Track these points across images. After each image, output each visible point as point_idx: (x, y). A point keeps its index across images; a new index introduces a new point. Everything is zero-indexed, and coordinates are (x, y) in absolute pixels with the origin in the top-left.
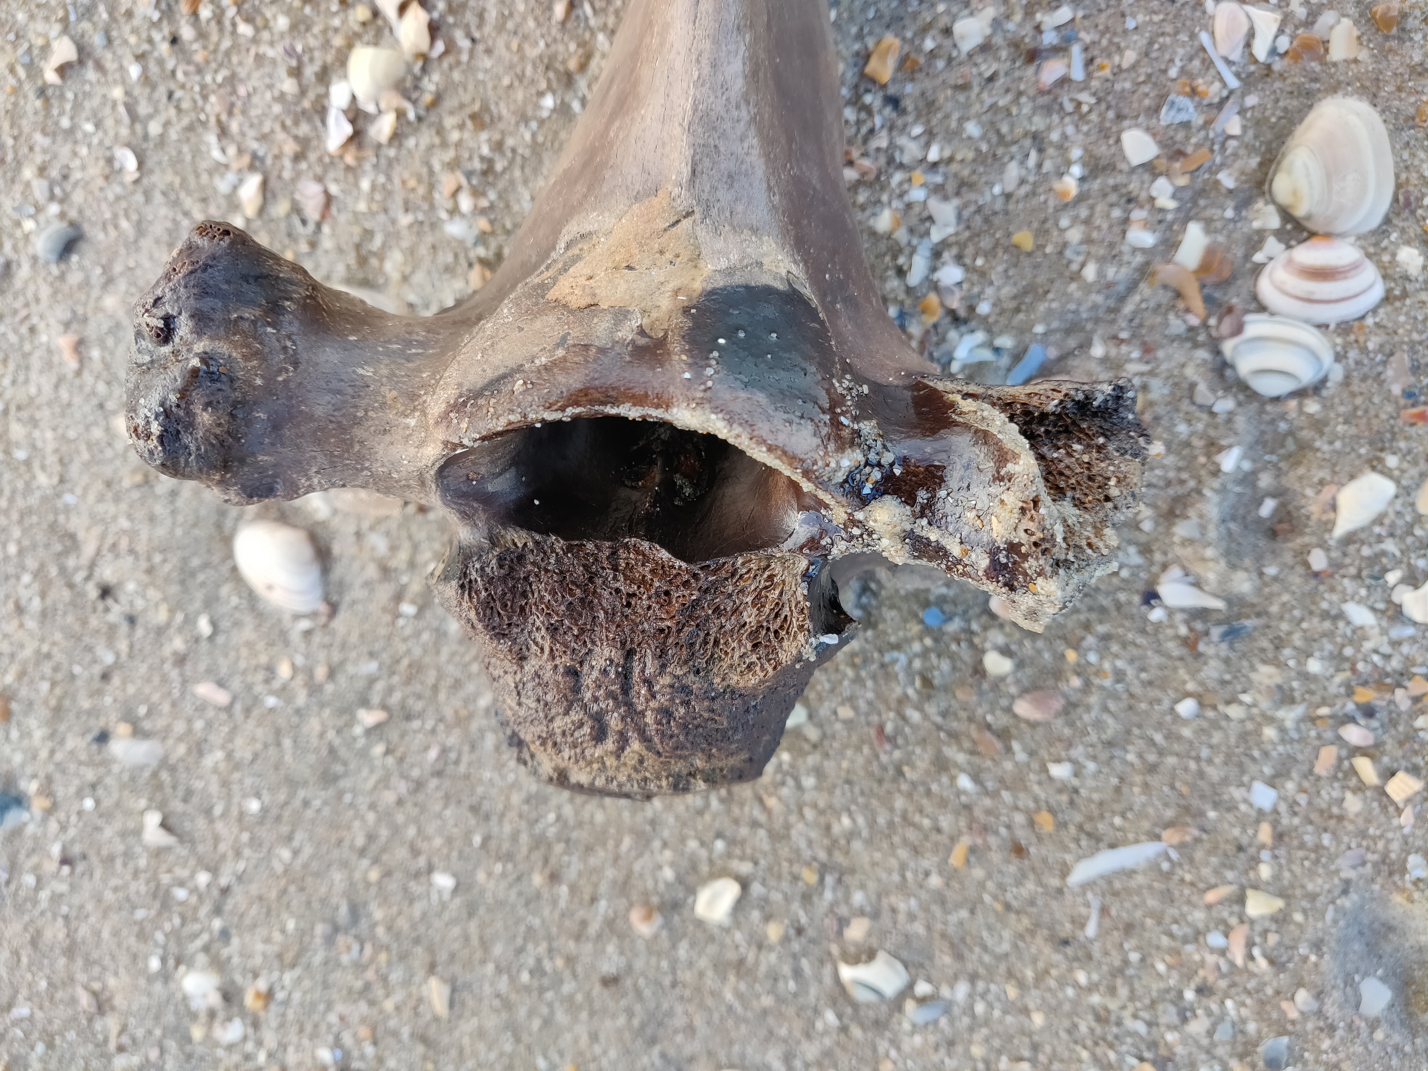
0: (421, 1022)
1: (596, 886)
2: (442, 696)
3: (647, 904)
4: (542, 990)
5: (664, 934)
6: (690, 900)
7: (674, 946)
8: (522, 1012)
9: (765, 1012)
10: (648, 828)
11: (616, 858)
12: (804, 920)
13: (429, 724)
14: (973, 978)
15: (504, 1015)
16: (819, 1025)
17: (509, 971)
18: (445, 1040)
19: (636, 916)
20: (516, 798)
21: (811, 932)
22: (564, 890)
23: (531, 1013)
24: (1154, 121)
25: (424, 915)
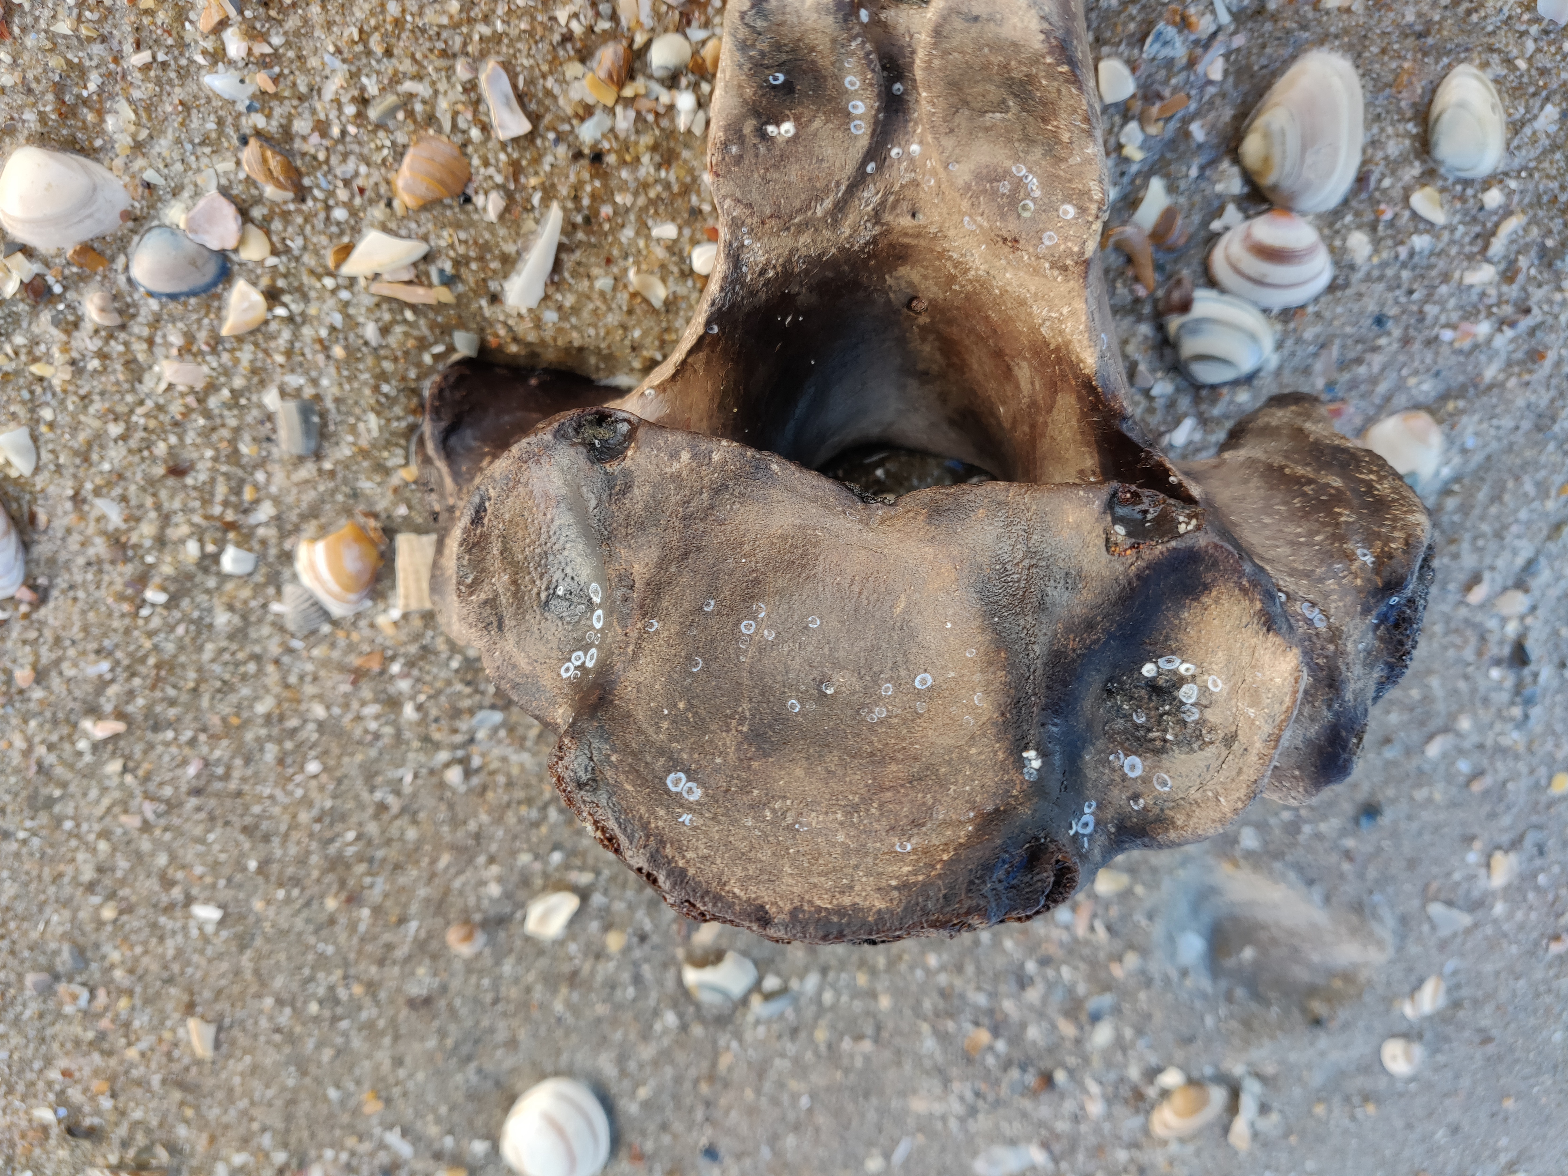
0: (176, 1067)
1: (406, 906)
2: (205, 702)
3: (466, 921)
4: (335, 1019)
5: (487, 951)
6: (518, 915)
7: (498, 963)
8: (310, 1044)
9: (599, 1020)
10: (471, 842)
11: (432, 876)
12: (648, 926)
13: (188, 734)
14: (824, 971)
15: (287, 1050)
16: (658, 1027)
17: (293, 1004)
18: (209, 1082)
19: (453, 936)
20: (304, 817)
21: (655, 939)
22: (365, 912)
23: (320, 1045)
24: (1136, 51)
25: (180, 953)
